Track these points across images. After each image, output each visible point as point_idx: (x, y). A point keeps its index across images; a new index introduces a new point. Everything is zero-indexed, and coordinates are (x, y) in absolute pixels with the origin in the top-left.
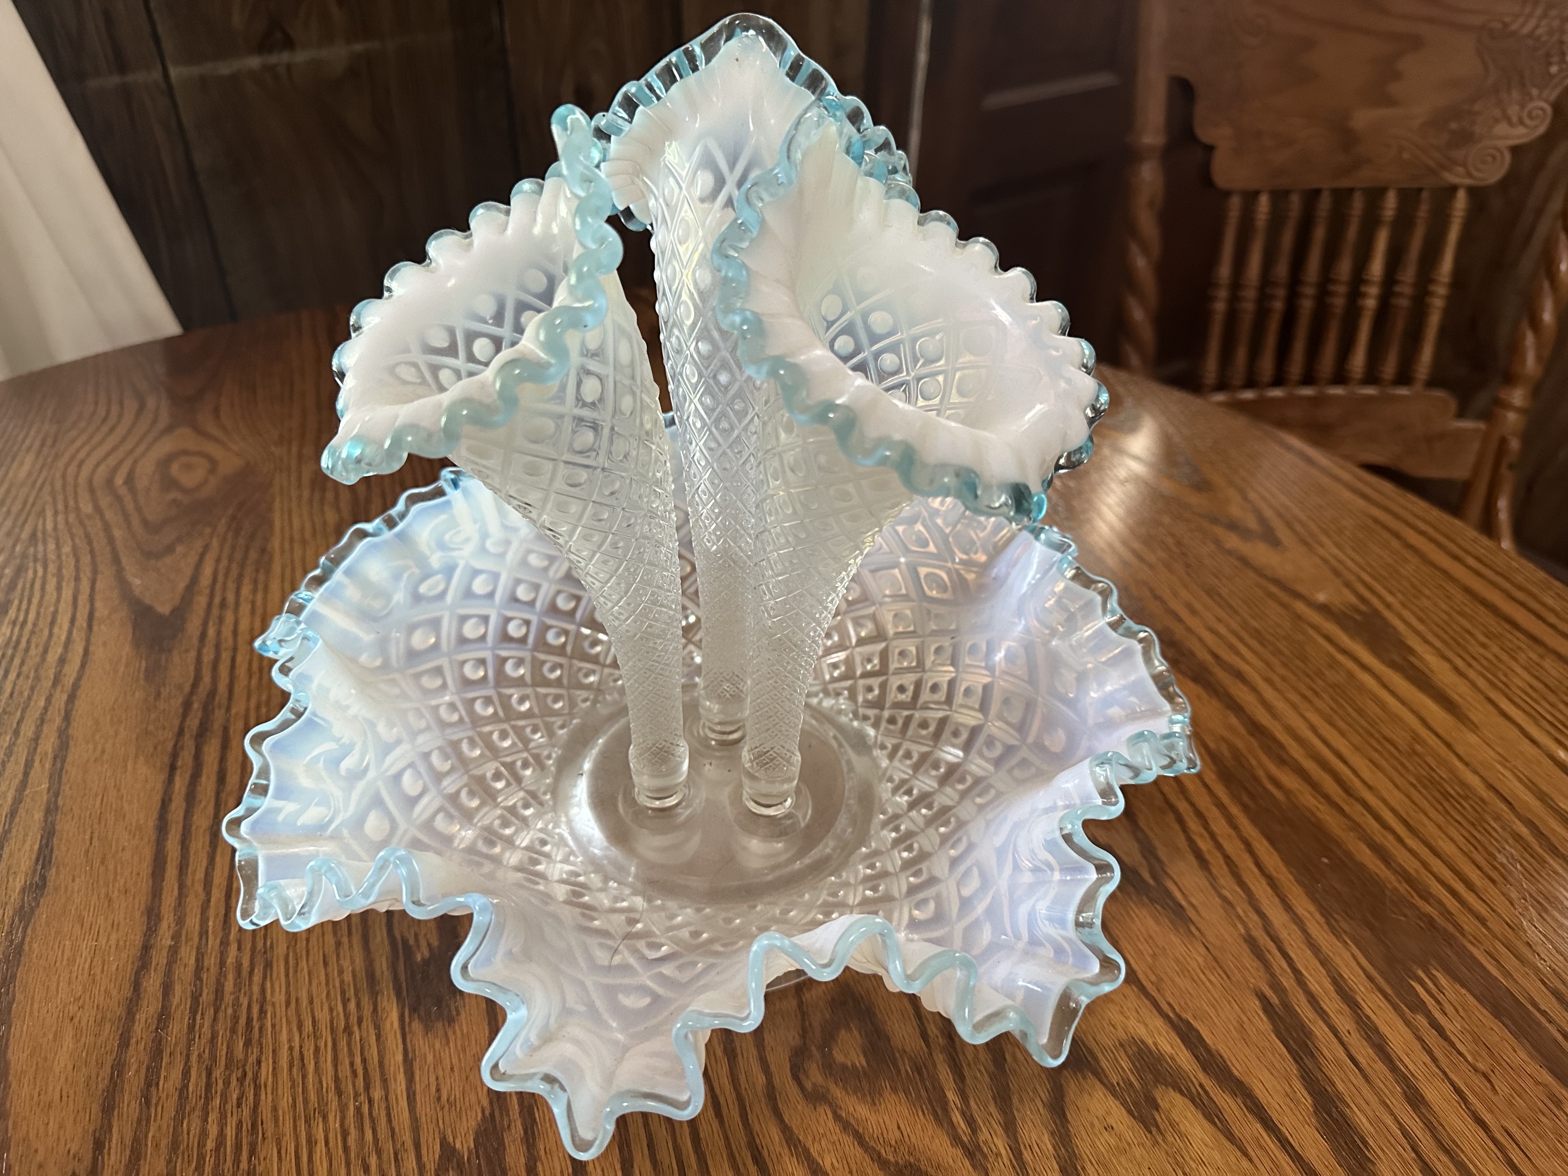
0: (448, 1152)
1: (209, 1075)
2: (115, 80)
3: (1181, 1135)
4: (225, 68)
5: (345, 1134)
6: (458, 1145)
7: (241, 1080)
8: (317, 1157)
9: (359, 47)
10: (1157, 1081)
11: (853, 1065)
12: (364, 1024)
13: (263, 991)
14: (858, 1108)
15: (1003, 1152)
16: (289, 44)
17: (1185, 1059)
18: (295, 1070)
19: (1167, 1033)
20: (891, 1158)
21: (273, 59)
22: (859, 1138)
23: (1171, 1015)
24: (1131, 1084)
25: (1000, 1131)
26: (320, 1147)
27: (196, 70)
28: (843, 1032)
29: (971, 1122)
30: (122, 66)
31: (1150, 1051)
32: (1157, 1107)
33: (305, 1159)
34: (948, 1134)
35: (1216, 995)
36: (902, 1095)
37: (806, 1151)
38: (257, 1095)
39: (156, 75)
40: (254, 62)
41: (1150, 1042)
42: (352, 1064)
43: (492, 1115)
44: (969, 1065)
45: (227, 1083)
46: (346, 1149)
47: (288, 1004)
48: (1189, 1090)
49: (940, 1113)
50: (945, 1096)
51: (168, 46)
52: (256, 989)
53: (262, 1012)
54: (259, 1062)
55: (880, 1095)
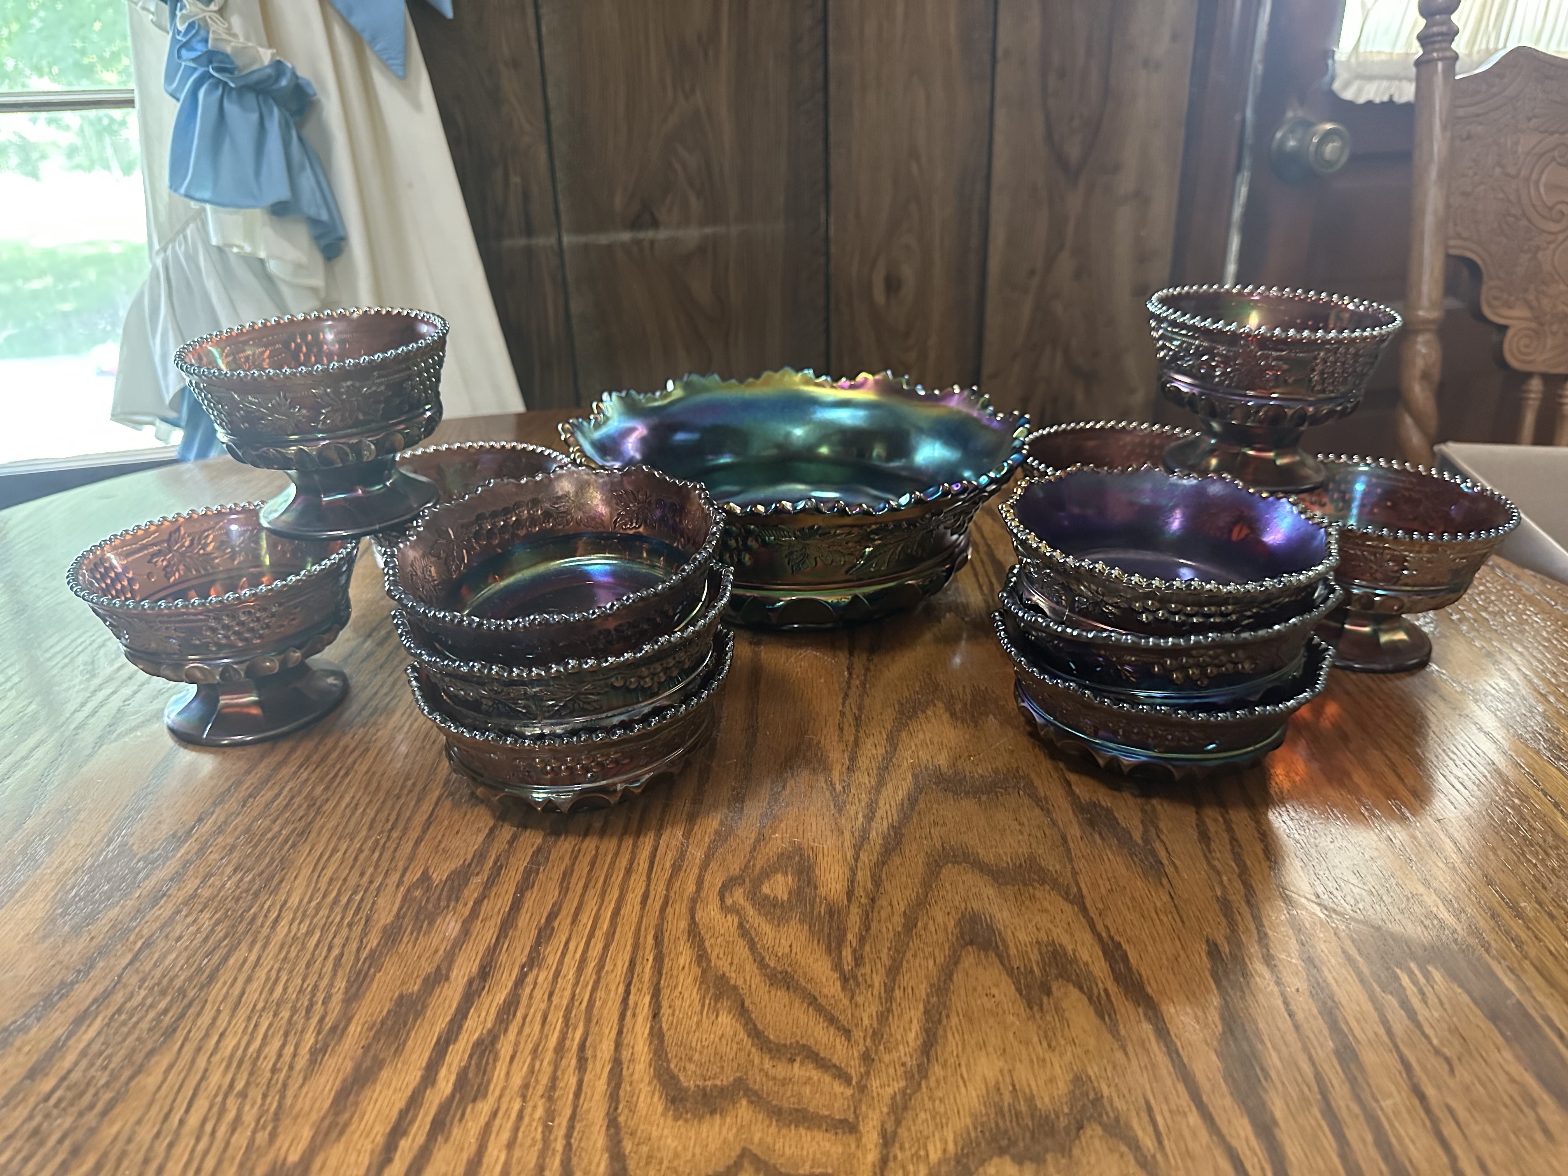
0: (425, 877)
1: (292, 798)
2: (522, 242)
3: (1062, 1018)
4: (603, 239)
5: (361, 850)
6: (434, 876)
7: (309, 807)
8: (333, 859)
9: (709, 230)
10: (1060, 976)
11: (775, 897)
12: (412, 795)
13: (355, 762)
14: (763, 925)
15: (877, 984)
16: (655, 224)
17: (1100, 968)
18: (348, 810)
19: (1092, 946)
20: (772, 965)
21: (641, 235)
22: (752, 946)
23: (1104, 935)
24: (1032, 971)
25: (882, 971)
26: (339, 854)
27: (582, 239)
28: (779, 875)
29: (859, 960)
30: (529, 231)
31: (1065, 954)
32: (1049, 993)
33: (325, 858)
34: (833, 961)
35: (1160, 932)
36: (806, 927)
37: (702, 941)
38: (315, 817)
39: (553, 240)
40: (626, 236)
41: (1070, 948)
42: (389, 815)
43: (470, 865)
44: (880, 921)
45: (300, 806)
46: (356, 859)
47: (367, 772)
48: (1090, 989)
49: (833, 945)
50: (845, 935)
51: (565, 219)
52: (350, 760)
53: (347, 774)
54: (328, 800)
55: (787, 921)
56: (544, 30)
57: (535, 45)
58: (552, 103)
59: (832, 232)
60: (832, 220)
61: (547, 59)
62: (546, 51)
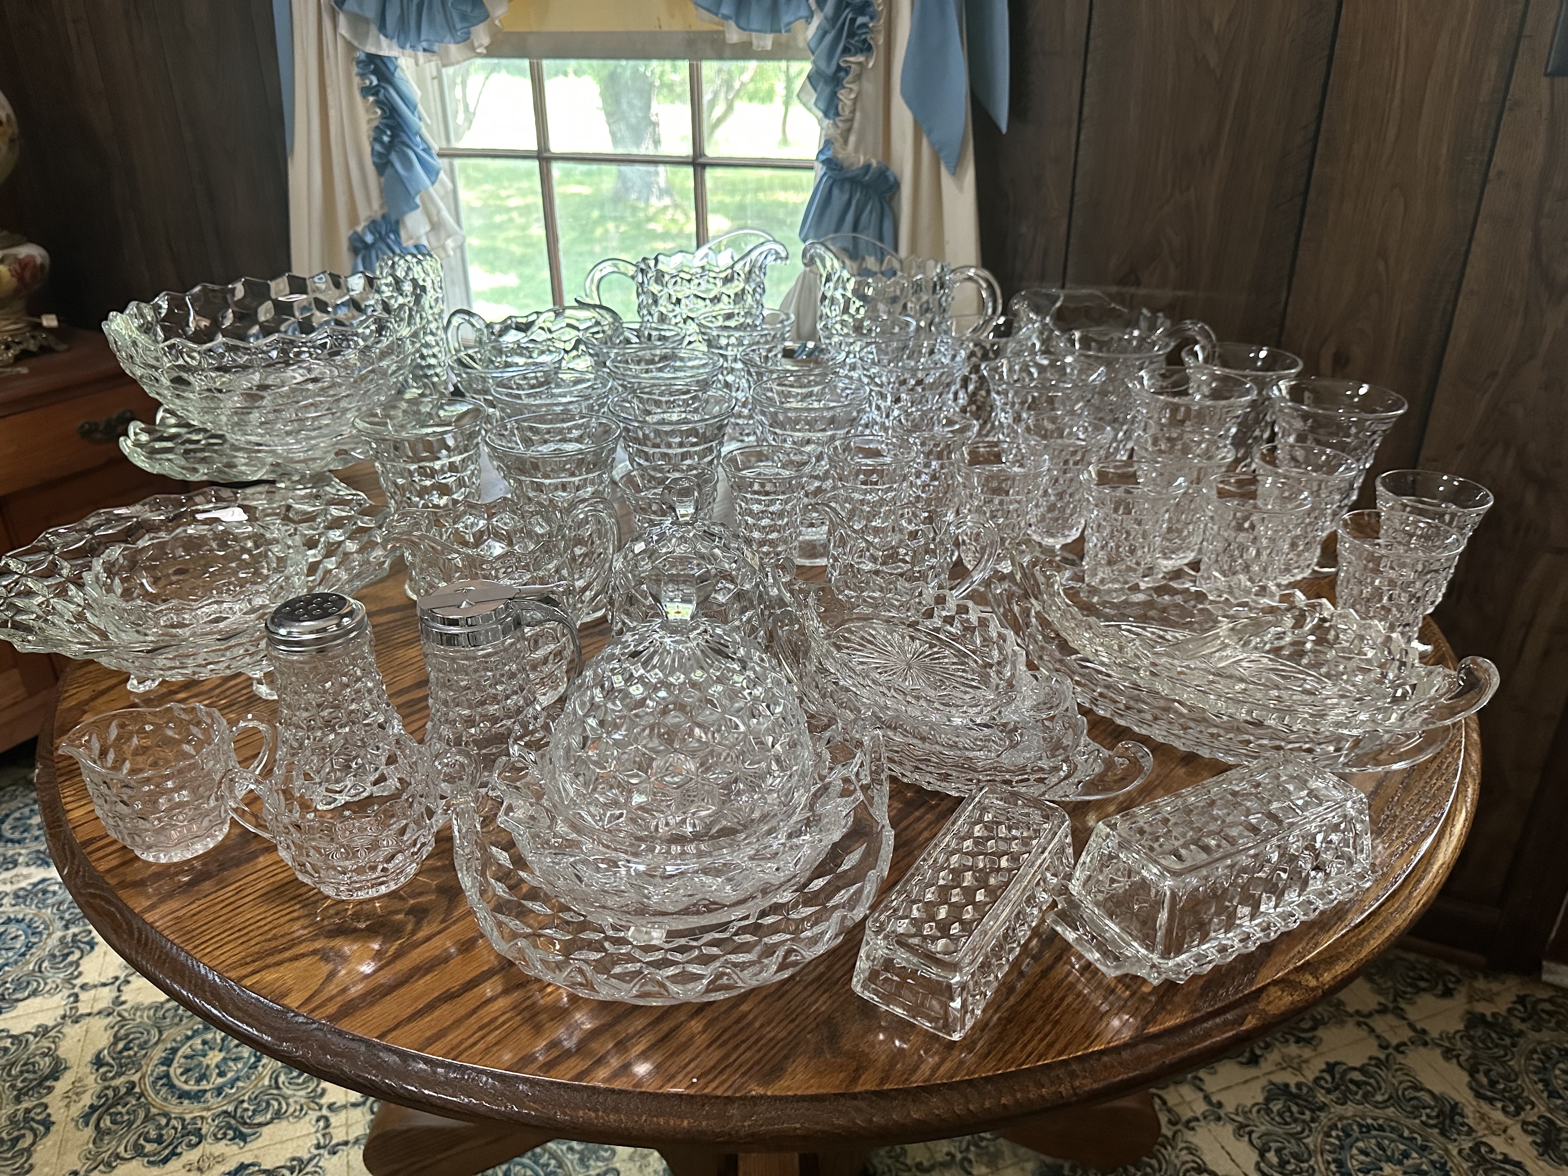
9: (1180, 293)
16: (1138, 283)
21: (1125, 290)
51: (1070, 271)
56: (1082, 138)
57: (1073, 148)
58: (1077, 190)
59: (1290, 308)
60: (1291, 299)
61: (1080, 159)
62: (1080, 153)
